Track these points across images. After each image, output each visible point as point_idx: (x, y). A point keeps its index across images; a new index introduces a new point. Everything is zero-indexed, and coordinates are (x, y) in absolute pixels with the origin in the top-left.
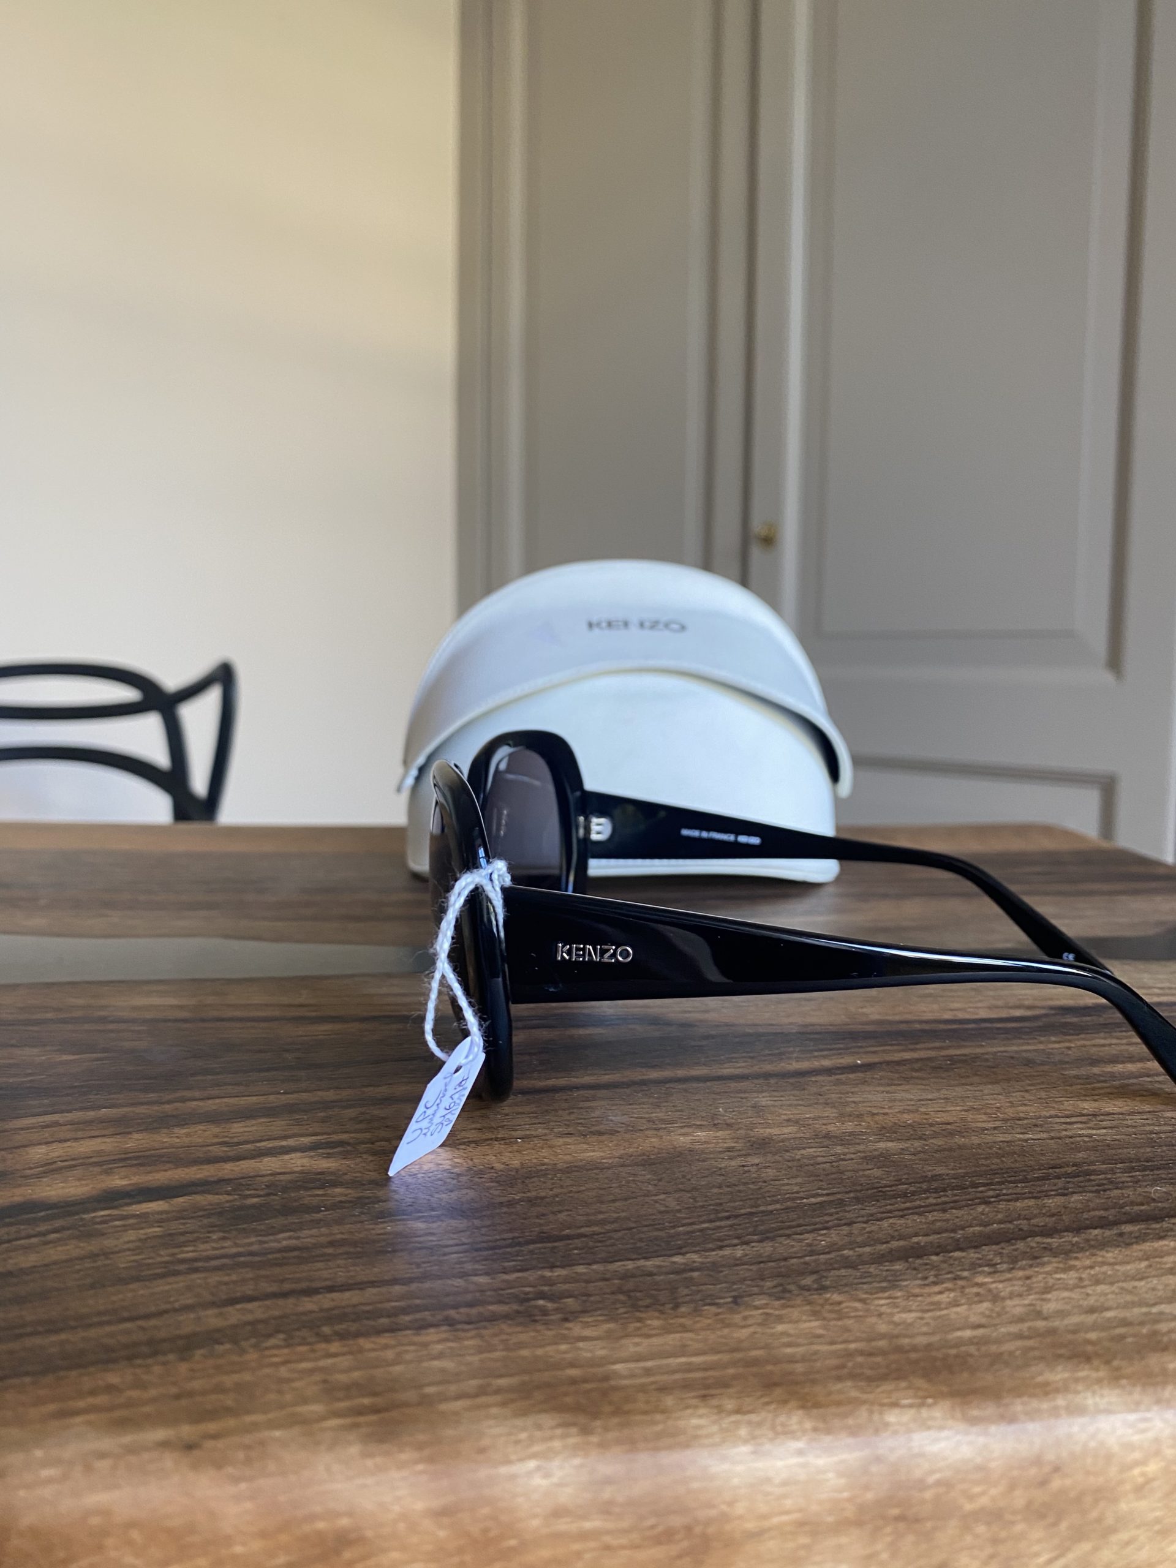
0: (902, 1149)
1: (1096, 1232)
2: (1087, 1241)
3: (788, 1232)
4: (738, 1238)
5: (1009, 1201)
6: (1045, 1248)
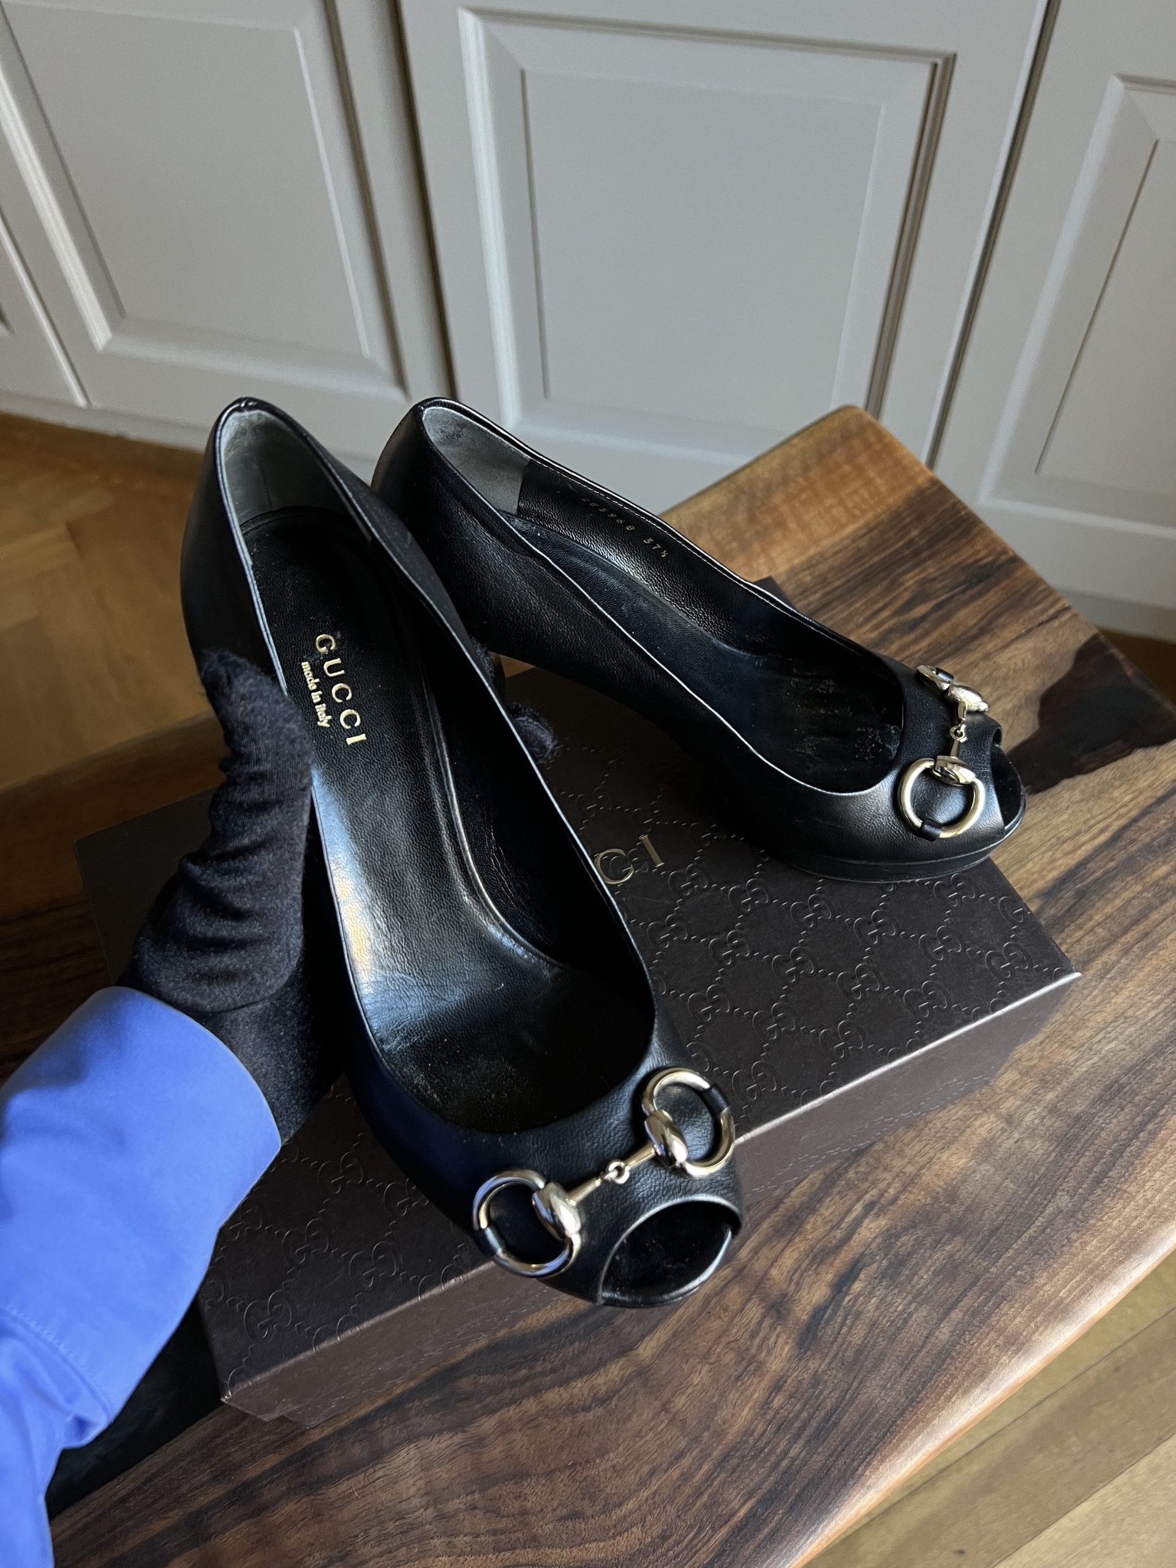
0: (1057, 1097)
1: (1141, 1135)
2: (1142, 1142)
3: (1057, 1186)
4: (1045, 1199)
5: (1107, 1124)
6: (1133, 1155)
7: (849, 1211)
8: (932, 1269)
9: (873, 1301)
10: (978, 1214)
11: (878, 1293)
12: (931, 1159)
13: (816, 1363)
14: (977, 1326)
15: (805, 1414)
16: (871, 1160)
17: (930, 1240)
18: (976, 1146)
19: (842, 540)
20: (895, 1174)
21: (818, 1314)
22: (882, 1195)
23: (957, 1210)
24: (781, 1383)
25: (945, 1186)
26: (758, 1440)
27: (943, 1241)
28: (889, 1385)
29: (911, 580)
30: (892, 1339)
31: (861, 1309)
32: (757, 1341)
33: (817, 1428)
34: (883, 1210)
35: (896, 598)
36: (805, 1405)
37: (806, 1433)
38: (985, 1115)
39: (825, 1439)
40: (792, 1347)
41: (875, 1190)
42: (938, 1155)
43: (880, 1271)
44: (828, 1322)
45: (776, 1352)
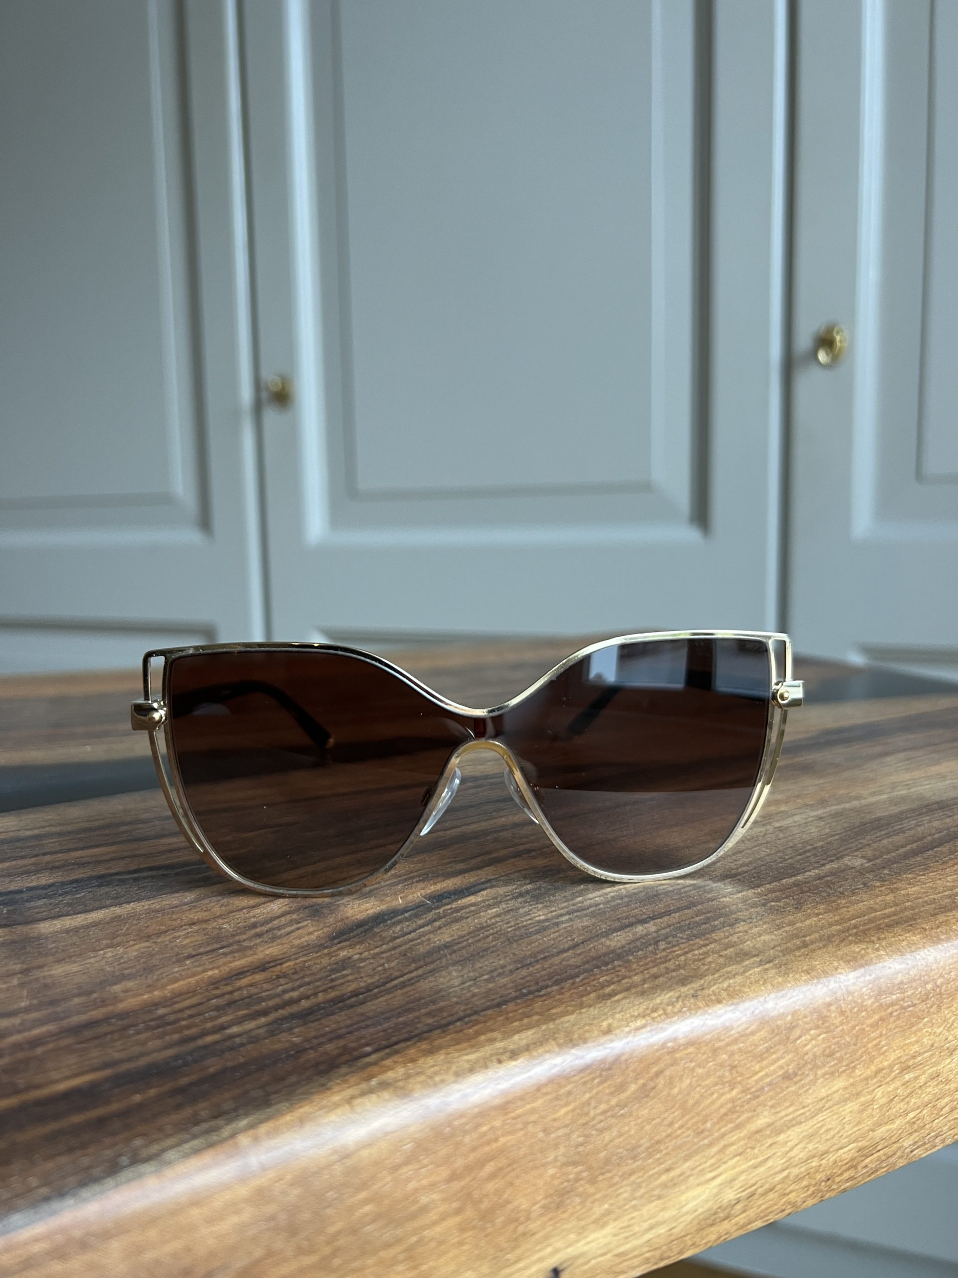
0: (843, 808)
4: (823, 860)
9: (495, 910)
11: (504, 906)
14: (682, 938)
15: (295, 994)
24: (272, 964)
26: (181, 1010)
28: (486, 977)
30: (510, 941)
31: (467, 915)
32: (258, 930)
33: (310, 1008)
36: (300, 986)
37: (282, 1012)
39: (319, 1019)
40: (318, 937)
44: (400, 922)
45: (284, 940)
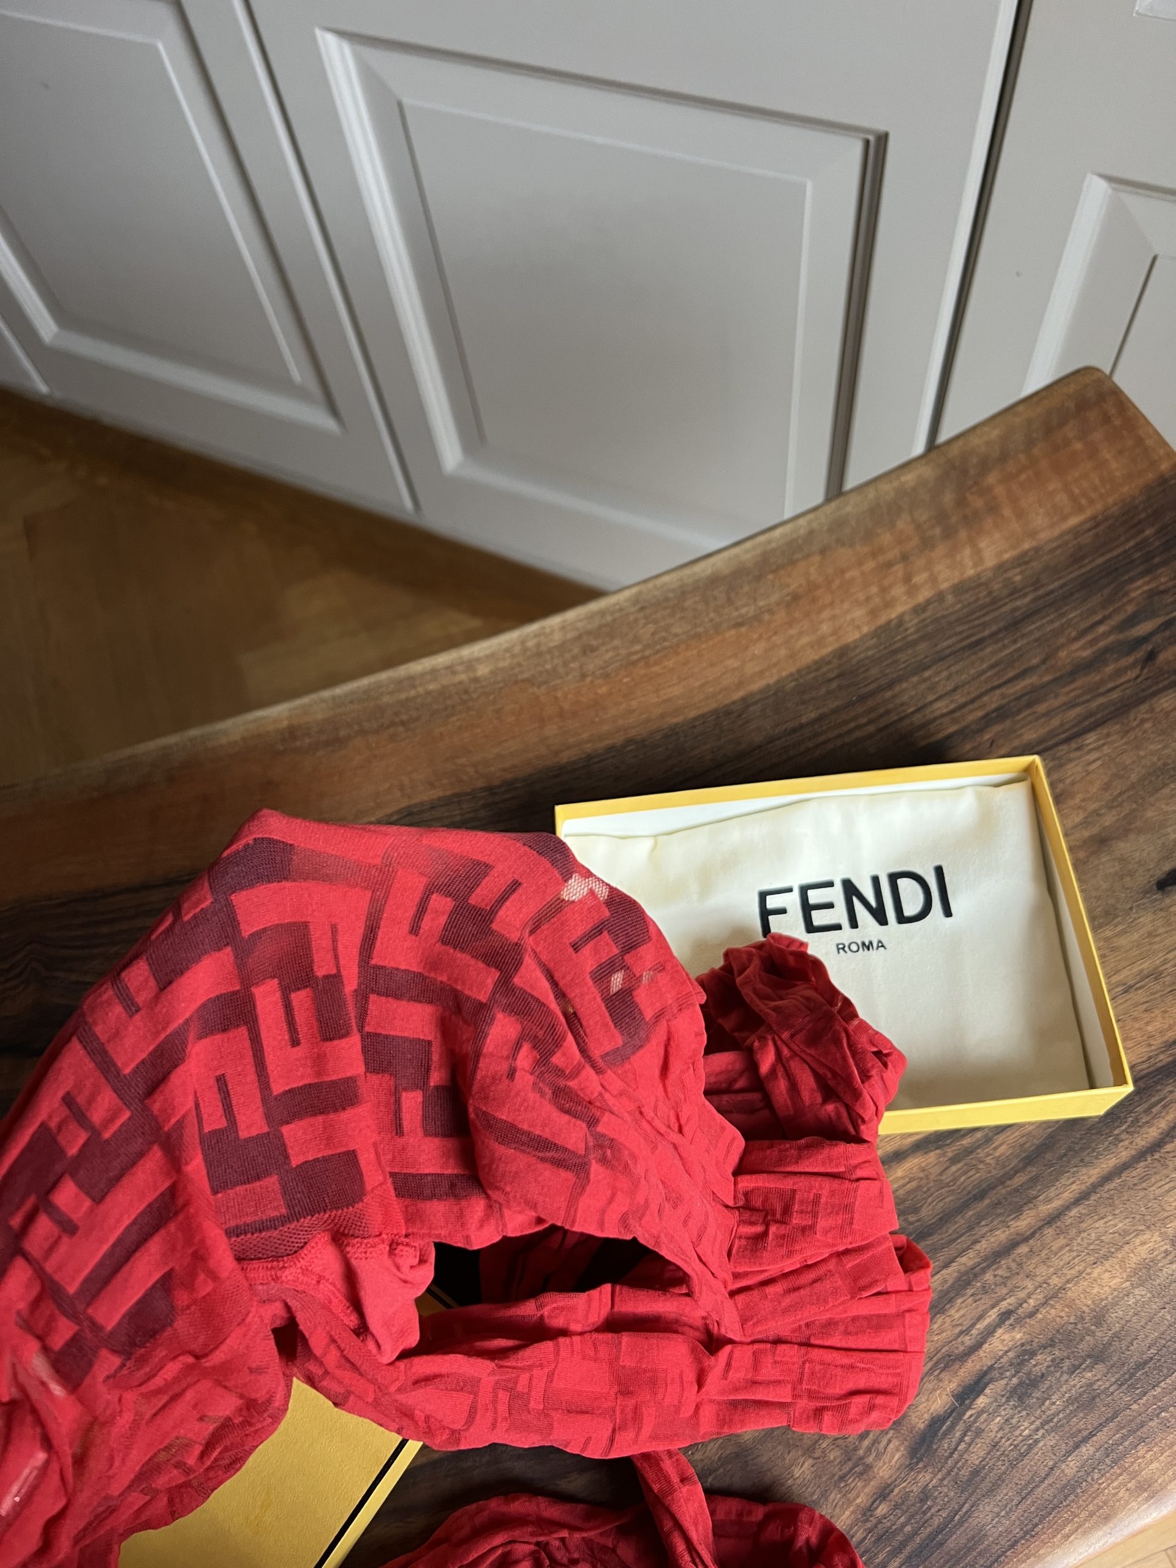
7: (981, 1317)
8: (1067, 1395)
9: (999, 1418)
10: (1124, 1344)
11: (1003, 1413)
12: (1080, 1273)
13: (928, 1477)
14: (1108, 1465)
15: (908, 1528)
16: (1013, 1265)
17: (1067, 1363)
18: (1134, 1266)
19: (1062, 535)
20: (1037, 1284)
21: (936, 1423)
22: (1021, 1305)
23: (1102, 1335)
24: (887, 1491)
25: (1092, 1306)
27: (1083, 1366)
28: (1003, 1513)
29: (1139, 589)
30: (1013, 1466)
31: (983, 1427)
32: (866, 1443)
33: (920, 1545)
34: (1019, 1321)
35: (1117, 611)
36: (910, 1519)
37: (909, 1549)
38: (1148, 1232)
40: (903, 1455)
41: (1013, 1298)
42: (1088, 1270)
43: (1008, 1388)
44: (945, 1434)
45: (886, 1458)
